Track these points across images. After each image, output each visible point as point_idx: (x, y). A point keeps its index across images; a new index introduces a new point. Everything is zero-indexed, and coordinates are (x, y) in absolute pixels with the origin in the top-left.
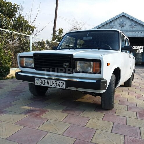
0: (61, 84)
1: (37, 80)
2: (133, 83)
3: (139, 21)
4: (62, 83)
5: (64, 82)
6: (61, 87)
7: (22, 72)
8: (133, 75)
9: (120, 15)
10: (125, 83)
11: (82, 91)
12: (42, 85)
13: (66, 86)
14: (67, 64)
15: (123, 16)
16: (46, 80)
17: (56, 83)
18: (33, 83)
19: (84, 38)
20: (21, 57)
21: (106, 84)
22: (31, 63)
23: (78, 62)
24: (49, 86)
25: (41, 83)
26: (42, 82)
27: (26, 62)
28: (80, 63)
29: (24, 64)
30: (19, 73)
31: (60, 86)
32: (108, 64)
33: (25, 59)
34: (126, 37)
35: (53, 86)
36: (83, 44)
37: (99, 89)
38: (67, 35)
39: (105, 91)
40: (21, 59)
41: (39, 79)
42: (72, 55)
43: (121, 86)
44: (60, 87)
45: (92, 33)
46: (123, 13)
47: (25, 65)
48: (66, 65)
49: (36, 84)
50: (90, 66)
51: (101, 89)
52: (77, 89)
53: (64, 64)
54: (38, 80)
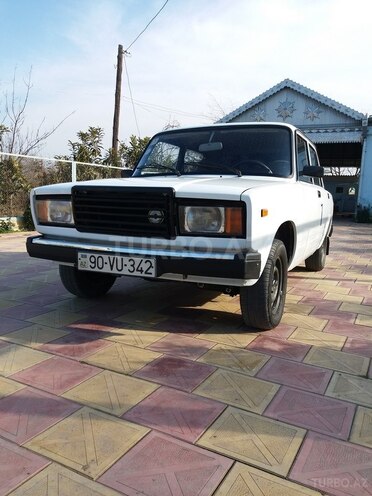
0: (145, 266)
1: (82, 256)
2: (327, 260)
3: (327, 99)
4: (148, 264)
5: (153, 261)
6: (146, 273)
7: (43, 237)
8: (327, 242)
9: (279, 85)
10: (307, 261)
11: (201, 284)
12: (96, 269)
13: (159, 272)
14: (158, 213)
15: (286, 88)
16: (106, 257)
17: (132, 263)
18: (72, 265)
19: (203, 147)
20: (39, 197)
21: (260, 263)
22: (67, 214)
23: (187, 209)
24: (115, 271)
25: (93, 265)
26: (94, 262)
27: (53, 211)
28: (193, 211)
29: (48, 215)
30: (35, 241)
31: (141, 271)
32: (263, 213)
33: (49, 203)
34: (308, 142)
35: (125, 272)
36: (200, 162)
37: (242, 276)
38: (157, 139)
39: (256, 281)
40: (40, 202)
41: (89, 255)
42: (170, 190)
43: (297, 269)
44: (143, 275)
45: (222, 132)
46: (287, 81)
47: (49, 219)
48: (156, 216)
49: (80, 268)
50: (218, 217)
51: (246, 276)
52: (186, 277)
53: (152, 213)
54: (86, 257)
